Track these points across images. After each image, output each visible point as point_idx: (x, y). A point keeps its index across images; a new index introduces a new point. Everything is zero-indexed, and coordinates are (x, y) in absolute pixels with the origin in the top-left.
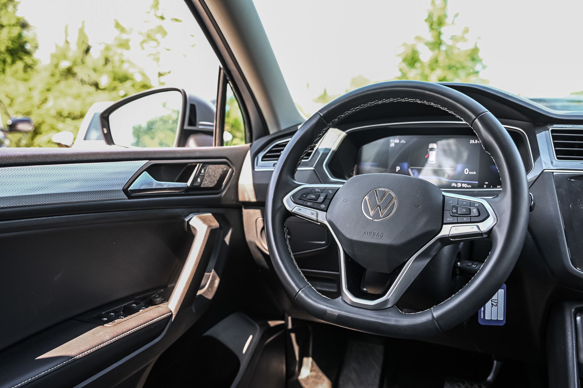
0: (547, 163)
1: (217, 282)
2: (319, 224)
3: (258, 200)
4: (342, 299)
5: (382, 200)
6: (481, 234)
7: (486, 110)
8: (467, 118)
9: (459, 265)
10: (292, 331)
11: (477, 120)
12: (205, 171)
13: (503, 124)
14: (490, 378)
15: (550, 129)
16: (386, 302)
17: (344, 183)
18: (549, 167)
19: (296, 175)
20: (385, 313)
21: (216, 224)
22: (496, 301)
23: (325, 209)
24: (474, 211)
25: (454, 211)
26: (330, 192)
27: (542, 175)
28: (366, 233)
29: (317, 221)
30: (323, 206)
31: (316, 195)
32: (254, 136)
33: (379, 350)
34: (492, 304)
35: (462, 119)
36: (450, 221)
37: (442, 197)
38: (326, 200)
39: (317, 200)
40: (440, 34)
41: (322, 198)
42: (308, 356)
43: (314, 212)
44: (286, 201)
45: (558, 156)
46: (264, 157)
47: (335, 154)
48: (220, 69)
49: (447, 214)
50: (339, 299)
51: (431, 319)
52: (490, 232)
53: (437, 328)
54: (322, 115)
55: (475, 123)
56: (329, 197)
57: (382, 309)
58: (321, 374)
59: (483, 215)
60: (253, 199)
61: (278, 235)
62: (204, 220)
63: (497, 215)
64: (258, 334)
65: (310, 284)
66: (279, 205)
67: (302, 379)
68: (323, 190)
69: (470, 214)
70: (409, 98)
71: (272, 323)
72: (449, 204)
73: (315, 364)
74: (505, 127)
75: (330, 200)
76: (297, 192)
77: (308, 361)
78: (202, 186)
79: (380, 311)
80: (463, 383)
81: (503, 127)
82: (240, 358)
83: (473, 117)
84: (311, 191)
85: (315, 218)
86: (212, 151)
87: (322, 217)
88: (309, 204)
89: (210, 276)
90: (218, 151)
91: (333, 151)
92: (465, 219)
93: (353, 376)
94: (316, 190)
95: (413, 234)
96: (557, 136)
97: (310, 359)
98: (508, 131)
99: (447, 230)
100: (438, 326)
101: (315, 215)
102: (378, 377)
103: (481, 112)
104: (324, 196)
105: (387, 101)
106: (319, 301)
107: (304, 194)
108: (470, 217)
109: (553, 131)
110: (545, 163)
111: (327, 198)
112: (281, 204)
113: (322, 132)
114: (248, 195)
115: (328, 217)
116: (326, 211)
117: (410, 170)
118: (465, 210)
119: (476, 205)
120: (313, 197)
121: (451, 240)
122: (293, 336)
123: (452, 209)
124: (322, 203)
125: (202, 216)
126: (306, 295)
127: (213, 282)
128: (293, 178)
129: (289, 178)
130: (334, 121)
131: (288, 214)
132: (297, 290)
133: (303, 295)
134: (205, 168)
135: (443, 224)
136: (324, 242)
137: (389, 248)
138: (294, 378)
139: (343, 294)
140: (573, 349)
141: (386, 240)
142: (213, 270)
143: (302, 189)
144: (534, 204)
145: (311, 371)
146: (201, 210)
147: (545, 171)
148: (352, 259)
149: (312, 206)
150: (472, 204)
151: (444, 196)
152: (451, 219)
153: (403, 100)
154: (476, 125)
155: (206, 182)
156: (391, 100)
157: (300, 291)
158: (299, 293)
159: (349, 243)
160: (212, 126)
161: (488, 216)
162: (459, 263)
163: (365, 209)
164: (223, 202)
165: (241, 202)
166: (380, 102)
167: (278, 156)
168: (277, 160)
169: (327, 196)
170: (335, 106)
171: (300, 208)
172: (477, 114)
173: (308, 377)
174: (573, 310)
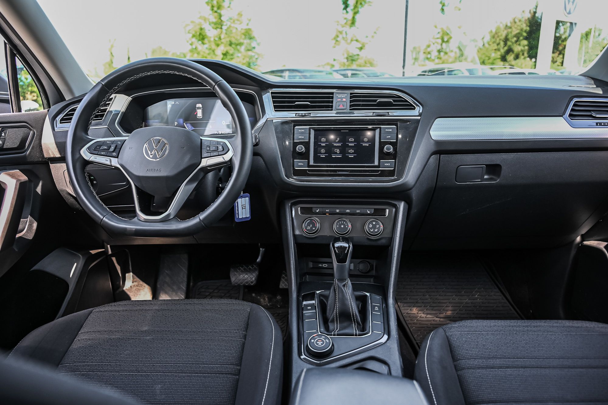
0: (269, 114)
1: (35, 225)
2: (114, 167)
3: (62, 156)
4: (138, 219)
5: (158, 145)
6: (225, 162)
7: (222, 79)
8: (210, 85)
9: (221, 186)
10: (112, 255)
11: (216, 86)
12: (5, 134)
13: (232, 88)
14: (259, 260)
15: (270, 92)
16: (169, 215)
17: (129, 136)
18: (270, 117)
19: (89, 132)
20: (169, 223)
21: (24, 178)
22: (245, 206)
23: (116, 156)
24: (220, 148)
25: (208, 149)
26: (119, 143)
27: (266, 122)
28: (149, 170)
29: (111, 166)
30: (114, 154)
31: (108, 147)
32: (51, 103)
33: (184, 258)
34: (242, 208)
35: (208, 86)
36: (206, 156)
37: (200, 140)
38: (116, 149)
39: (109, 150)
40: (220, 16)
41: (113, 148)
42: (129, 272)
43: (107, 159)
44: (83, 153)
45: (275, 109)
46: (62, 119)
47: (124, 115)
48: (5, 44)
49: (204, 151)
50: (136, 219)
51: (199, 221)
52: (231, 160)
53: (203, 226)
54: (103, 84)
55: (215, 88)
56: (119, 147)
57: (167, 221)
58: (141, 283)
59: (225, 150)
60: (58, 155)
61: (79, 178)
62: (12, 176)
63: (234, 149)
64: (82, 261)
65: (112, 212)
66: (77, 156)
67: (126, 289)
68: (113, 142)
69: (218, 150)
70: (170, 70)
71: (93, 252)
72: (205, 144)
73: (135, 277)
74: (233, 90)
75: (119, 149)
76: (92, 145)
77: (130, 276)
78: (5, 147)
79: (165, 222)
80: (242, 267)
81: (232, 90)
82: (68, 282)
83: (214, 84)
84: (104, 143)
85: (109, 163)
86: (10, 116)
87: (115, 162)
88: (102, 153)
89: (27, 221)
90: (16, 116)
91: (122, 112)
92: (215, 154)
93: (167, 279)
94: (107, 142)
95: (182, 167)
96: (274, 96)
97: (131, 274)
98: (236, 92)
99: (205, 162)
100: (203, 225)
101: (109, 161)
102: (186, 276)
103: (218, 80)
104: (114, 146)
105: (154, 73)
106: (120, 223)
107: (97, 146)
108: (218, 152)
109: (272, 93)
110: (268, 114)
111: (117, 148)
112: (79, 155)
113: (106, 97)
114: (52, 152)
115: (120, 162)
116: (117, 157)
117: (185, 124)
118: (214, 148)
119: (221, 144)
120: (105, 147)
121: (209, 168)
122: (114, 259)
123: (207, 148)
124: (114, 151)
125: (10, 173)
126: (109, 220)
127: (31, 225)
128: (87, 134)
129: (84, 134)
130: (115, 88)
131: (87, 163)
132: (102, 217)
133: (107, 220)
134: (4, 131)
135: (202, 158)
136: (125, 183)
137: (166, 179)
138: (120, 290)
139: (137, 215)
140: (290, 227)
141: (163, 173)
142: (29, 216)
143: (96, 142)
144: (259, 141)
145: (133, 282)
146: (7, 167)
147: (268, 119)
148: (141, 190)
149: (106, 155)
150: (218, 143)
151: (201, 139)
152: (207, 155)
153: (166, 72)
154: (216, 89)
155: (8, 144)
156: (157, 72)
157: (104, 218)
158: (104, 219)
159: (137, 179)
160: (7, 95)
161: (229, 150)
162: (220, 185)
163: (145, 152)
164: (29, 160)
165: (46, 158)
166: (149, 74)
167: (71, 119)
168: (70, 122)
169: (116, 146)
170: (113, 76)
171: (96, 157)
172: (216, 82)
173: (131, 287)
174: (290, 204)
